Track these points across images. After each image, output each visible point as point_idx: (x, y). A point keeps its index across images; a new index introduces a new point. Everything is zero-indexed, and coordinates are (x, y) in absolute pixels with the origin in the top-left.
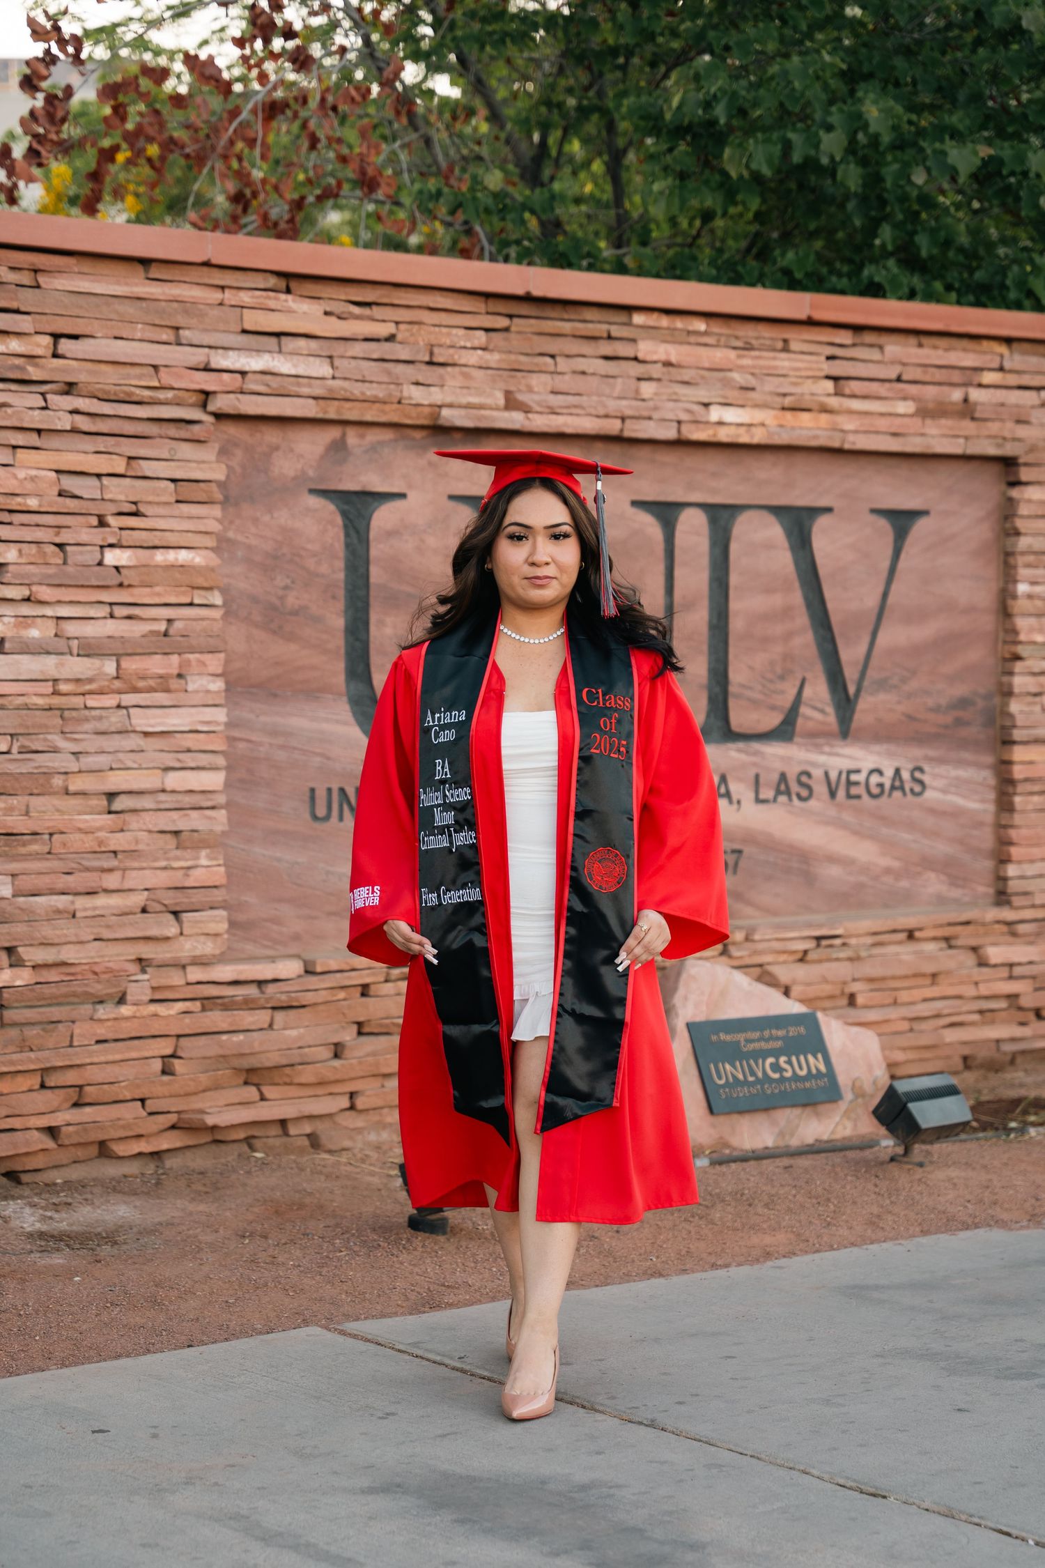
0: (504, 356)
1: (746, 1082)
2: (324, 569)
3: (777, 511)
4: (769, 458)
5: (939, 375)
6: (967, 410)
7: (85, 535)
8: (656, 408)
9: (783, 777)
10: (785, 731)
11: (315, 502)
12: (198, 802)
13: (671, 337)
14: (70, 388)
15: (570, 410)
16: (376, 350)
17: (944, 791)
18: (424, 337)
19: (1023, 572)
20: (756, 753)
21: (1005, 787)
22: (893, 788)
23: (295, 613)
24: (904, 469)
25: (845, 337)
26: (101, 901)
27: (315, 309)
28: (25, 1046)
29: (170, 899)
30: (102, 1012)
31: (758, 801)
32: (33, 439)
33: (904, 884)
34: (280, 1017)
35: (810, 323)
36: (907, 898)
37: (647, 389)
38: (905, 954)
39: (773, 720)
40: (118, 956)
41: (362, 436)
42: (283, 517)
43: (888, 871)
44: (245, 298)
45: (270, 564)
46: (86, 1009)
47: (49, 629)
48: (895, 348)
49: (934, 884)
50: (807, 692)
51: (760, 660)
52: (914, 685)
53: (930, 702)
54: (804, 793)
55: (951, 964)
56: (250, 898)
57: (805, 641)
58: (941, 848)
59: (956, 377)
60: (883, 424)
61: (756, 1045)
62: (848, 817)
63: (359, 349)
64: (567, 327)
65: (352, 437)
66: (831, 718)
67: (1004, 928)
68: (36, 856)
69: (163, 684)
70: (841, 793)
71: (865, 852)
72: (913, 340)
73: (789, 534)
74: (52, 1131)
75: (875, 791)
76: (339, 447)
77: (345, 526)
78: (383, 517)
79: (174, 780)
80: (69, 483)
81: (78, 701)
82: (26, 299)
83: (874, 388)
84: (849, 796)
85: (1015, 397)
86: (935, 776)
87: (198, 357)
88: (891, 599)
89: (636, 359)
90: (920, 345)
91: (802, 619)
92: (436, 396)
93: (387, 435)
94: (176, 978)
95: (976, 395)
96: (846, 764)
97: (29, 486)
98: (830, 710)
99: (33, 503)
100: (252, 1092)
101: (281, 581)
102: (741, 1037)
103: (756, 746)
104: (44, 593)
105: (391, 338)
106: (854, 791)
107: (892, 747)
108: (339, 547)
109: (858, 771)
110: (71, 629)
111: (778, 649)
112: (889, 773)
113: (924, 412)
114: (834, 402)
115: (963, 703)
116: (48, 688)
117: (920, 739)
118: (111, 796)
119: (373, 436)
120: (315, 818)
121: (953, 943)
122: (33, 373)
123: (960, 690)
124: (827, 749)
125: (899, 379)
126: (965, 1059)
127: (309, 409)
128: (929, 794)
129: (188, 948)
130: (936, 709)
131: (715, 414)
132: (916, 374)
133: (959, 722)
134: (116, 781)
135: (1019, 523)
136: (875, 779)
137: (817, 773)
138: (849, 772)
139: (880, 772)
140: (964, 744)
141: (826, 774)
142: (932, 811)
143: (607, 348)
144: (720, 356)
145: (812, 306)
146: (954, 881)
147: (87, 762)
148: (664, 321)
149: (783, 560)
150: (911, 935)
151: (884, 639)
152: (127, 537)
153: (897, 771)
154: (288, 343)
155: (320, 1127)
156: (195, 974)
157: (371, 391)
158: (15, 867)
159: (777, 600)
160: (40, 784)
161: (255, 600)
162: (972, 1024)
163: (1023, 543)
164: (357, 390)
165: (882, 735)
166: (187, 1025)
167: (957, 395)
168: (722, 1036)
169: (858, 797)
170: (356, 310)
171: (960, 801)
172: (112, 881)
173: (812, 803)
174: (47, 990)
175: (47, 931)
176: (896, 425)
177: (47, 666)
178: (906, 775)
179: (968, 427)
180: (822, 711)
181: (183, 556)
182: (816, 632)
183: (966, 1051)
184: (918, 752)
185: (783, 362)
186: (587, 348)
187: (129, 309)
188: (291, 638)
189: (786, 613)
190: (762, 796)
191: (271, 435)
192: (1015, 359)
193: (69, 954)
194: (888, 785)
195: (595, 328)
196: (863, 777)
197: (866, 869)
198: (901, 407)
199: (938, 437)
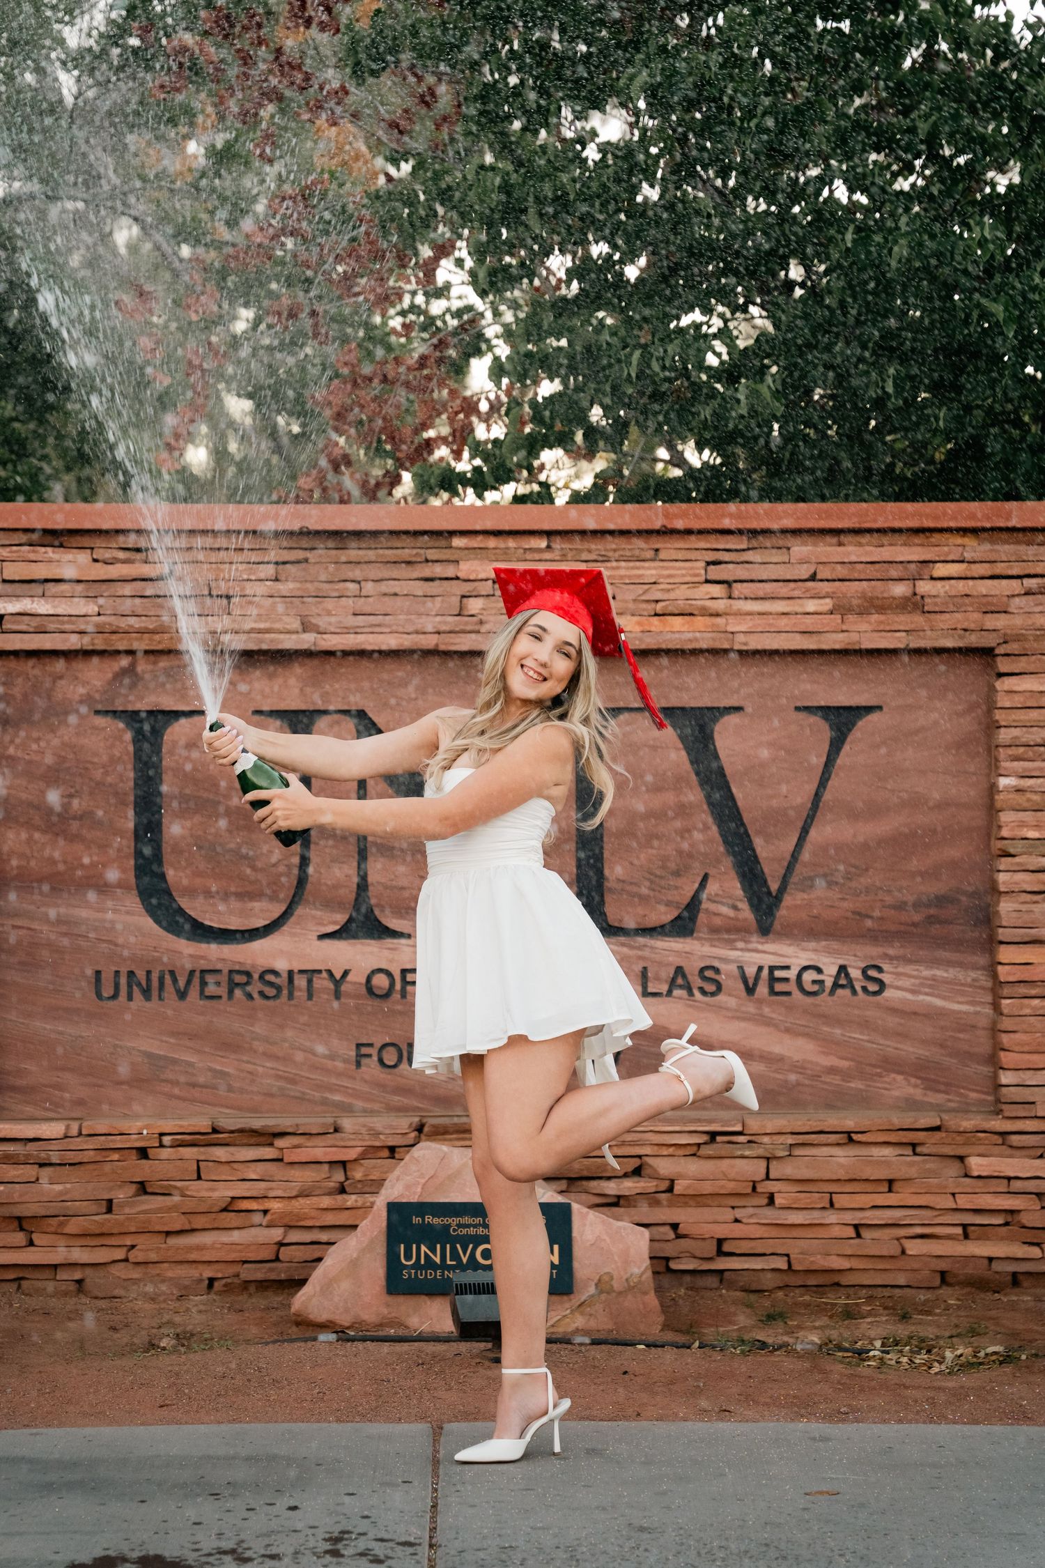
0: (298, 585)
1: (443, 1266)
2: (112, 778)
5: (871, 571)
6: (915, 604)
8: (481, 622)
9: (679, 970)
10: (684, 924)
11: (101, 721)
15: (373, 629)
17: (913, 992)
19: (1006, 764)
20: (643, 947)
21: (997, 987)
22: (836, 985)
23: (80, 818)
24: (843, 666)
25: (741, 543)
27: (83, 557)
33: (856, 1084)
34: (45, 1172)
35: (667, 532)
36: (863, 1101)
37: (475, 605)
38: (841, 1159)
39: (664, 915)
41: (155, 663)
42: (66, 734)
43: (832, 1070)
44: (4, 553)
45: (52, 775)
48: (801, 549)
49: (901, 1087)
50: (712, 887)
51: (646, 856)
52: (865, 881)
53: (889, 899)
54: (711, 988)
55: (913, 1172)
56: (31, 1066)
57: (707, 837)
58: (910, 1050)
59: (898, 571)
60: (783, 623)
61: (472, 1231)
62: (773, 1013)
63: (126, 588)
64: (371, 555)
65: (140, 664)
66: (746, 913)
67: (997, 1139)
70: (762, 989)
71: (798, 1049)
72: (833, 539)
75: (809, 987)
76: (129, 673)
78: (178, 731)
83: (783, 589)
84: (773, 992)
85: (984, 587)
86: (898, 975)
88: (827, 796)
89: (457, 578)
90: (840, 544)
91: (703, 813)
95: (924, 587)
96: (768, 960)
98: (744, 905)
100: (20, 1238)
101: (63, 791)
102: (453, 1221)
103: (642, 940)
106: (779, 987)
107: (835, 945)
108: (129, 758)
109: (787, 968)
111: (670, 847)
112: (830, 970)
113: (841, 609)
114: (721, 605)
115: (941, 901)
117: (874, 937)
119: (165, 662)
120: (99, 995)
121: (919, 1150)
123: (934, 888)
124: (740, 945)
125: (813, 578)
126: (943, 1274)
127: (72, 643)
128: (888, 993)
130: (902, 907)
132: (841, 571)
133: (931, 920)
135: (999, 716)
136: (809, 976)
137: (728, 969)
138: (772, 969)
139: (819, 971)
140: (944, 943)
141: (741, 968)
142: (894, 1011)
143: (427, 571)
145: (667, 515)
146: (931, 1085)
148: (492, 542)
149: (676, 760)
150: (849, 1138)
151: (817, 835)
153: (843, 969)
154: (53, 588)
155: (90, 1274)
157: (138, 624)
159: (669, 798)
161: (36, 806)
162: (949, 1237)
163: (1004, 735)
164: (124, 624)
165: (816, 931)
167: (900, 589)
168: (429, 1219)
169: (788, 994)
170: (121, 555)
171: (939, 1002)
173: (721, 998)
176: (809, 623)
178: (855, 973)
179: (918, 620)
180: (735, 908)
183: (943, 1265)
184: (872, 952)
185: (649, 571)
186: (396, 571)
188: (75, 839)
189: (682, 809)
190: (650, 990)
191: (56, 667)
192: (974, 548)
194: (829, 982)
195: (406, 554)
196: (792, 974)
197: (798, 1067)
198: (811, 606)
199: (865, 633)
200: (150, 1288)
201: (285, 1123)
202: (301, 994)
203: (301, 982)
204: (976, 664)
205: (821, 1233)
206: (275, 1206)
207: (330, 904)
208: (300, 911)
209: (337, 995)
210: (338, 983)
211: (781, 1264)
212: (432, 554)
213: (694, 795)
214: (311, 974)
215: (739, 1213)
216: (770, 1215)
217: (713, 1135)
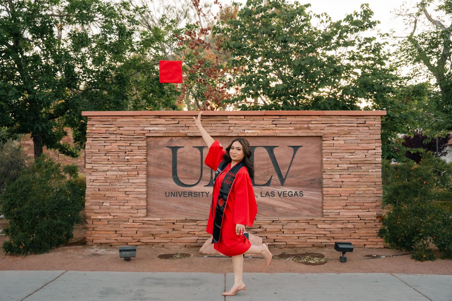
2: (168, 158)
3: (265, 147)
4: (263, 138)
5: (300, 122)
6: (308, 128)
7: (122, 155)
8: (233, 131)
9: (267, 192)
10: (268, 184)
11: (166, 148)
12: (140, 193)
13: (237, 119)
14: (122, 134)
16: (175, 125)
17: (308, 196)
18: (184, 123)
19: (324, 156)
20: (261, 188)
21: (323, 195)
22: (295, 195)
23: (163, 165)
24: (296, 139)
25: (278, 117)
26: (124, 207)
27: (164, 120)
28: (111, 227)
29: (136, 207)
30: (125, 223)
31: (261, 196)
32: (115, 142)
33: (298, 212)
34: (157, 227)
35: (265, 115)
36: (299, 215)
37: (231, 128)
38: (296, 225)
39: (266, 182)
40: (127, 215)
41: (176, 138)
42: (161, 151)
43: (294, 210)
44: (150, 119)
45: (158, 158)
46: (122, 223)
47: (117, 168)
48: (289, 119)
49: (306, 213)
50: (273, 178)
51: (261, 172)
52: (300, 176)
53: (304, 180)
54: (273, 195)
55: (308, 227)
56: (155, 208)
57: (272, 169)
58: (308, 206)
59: (305, 122)
60: (286, 131)
62: (284, 200)
63: (172, 125)
64: (213, 119)
65: (174, 138)
66: (279, 182)
67: (323, 222)
68: (114, 200)
69: (135, 176)
70: (282, 196)
71: (288, 206)
72: (294, 117)
73: (268, 151)
74: (117, 240)
75: (290, 195)
76: (171, 140)
77: (173, 152)
78: (179, 150)
79: (136, 190)
80: (120, 147)
81: (121, 178)
82: (114, 123)
83: (286, 126)
84: (284, 196)
85: (321, 125)
86: (306, 193)
87: (142, 128)
88: (293, 162)
89: (228, 123)
91: (272, 165)
92: (186, 131)
93: (181, 138)
94: (137, 219)
95: (310, 125)
96: (283, 190)
97: (113, 148)
98: (279, 181)
99: (113, 150)
100: (153, 238)
101: (160, 160)
103: (261, 187)
104: (114, 163)
105: (178, 123)
106: (285, 195)
107: (295, 188)
108: (171, 155)
110: (120, 168)
111: (266, 171)
112: (294, 192)
113: (296, 129)
114: (274, 128)
115: (313, 180)
116: (116, 176)
117: (301, 186)
118: (126, 192)
119: (178, 138)
120: (166, 196)
121: (309, 224)
122: (115, 132)
123: (311, 178)
124: (278, 188)
125: (291, 123)
127: (162, 135)
128: (304, 196)
129: (139, 215)
130: (306, 181)
131: (246, 131)
132: (295, 123)
133: (311, 183)
134: (126, 190)
135: (323, 148)
137: (276, 192)
138: (284, 192)
139: (291, 192)
140: (314, 187)
141: (278, 192)
142: (305, 199)
143: (223, 122)
144: (247, 122)
145: (265, 112)
146: (311, 212)
147: (121, 187)
148: (235, 117)
149: (267, 155)
150: (297, 221)
151: (291, 168)
152: (130, 155)
153: (296, 192)
154: (158, 125)
155: (165, 244)
156: (140, 219)
157: (173, 131)
158: (110, 201)
159: (266, 162)
160: (114, 190)
161: (155, 163)
162: (314, 239)
163: (324, 151)
164: (171, 131)
165: (291, 185)
166: (140, 226)
167: (306, 126)
170: (170, 120)
171: (312, 198)
172: (126, 204)
173: (275, 197)
174: (115, 219)
175: (115, 211)
176: (289, 131)
177: (115, 173)
178: (298, 193)
179: (309, 131)
180: (277, 181)
181: (139, 157)
182: (275, 168)
183: (313, 244)
184: (301, 189)
185: (262, 122)
186: (218, 122)
187: (131, 123)
188: (162, 169)
189: (268, 164)
191: (159, 139)
192: (318, 118)
193: (118, 214)
194: (294, 194)
195: (220, 119)
196: (287, 193)
197: (288, 209)
198: (291, 128)
199: (300, 133)
200: (175, 247)
201: (198, 219)
202: (201, 196)
203: (201, 194)
204: (318, 139)
205: (292, 238)
206: (197, 233)
207: (206, 180)
208: (201, 181)
209: (207, 196)
210: (207, 194)
211: (285, 243)
212: (224, 119)
213: (270, 161)
214: (203, 192)
215: (278, 235)
216: (283, 235)
217: (273, 221)
